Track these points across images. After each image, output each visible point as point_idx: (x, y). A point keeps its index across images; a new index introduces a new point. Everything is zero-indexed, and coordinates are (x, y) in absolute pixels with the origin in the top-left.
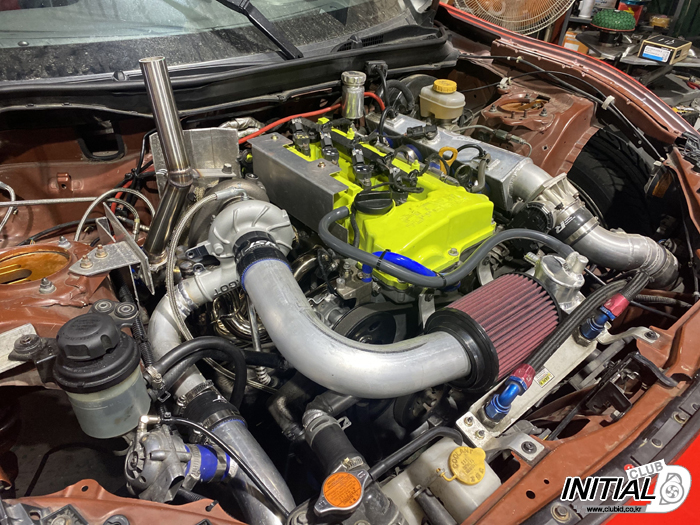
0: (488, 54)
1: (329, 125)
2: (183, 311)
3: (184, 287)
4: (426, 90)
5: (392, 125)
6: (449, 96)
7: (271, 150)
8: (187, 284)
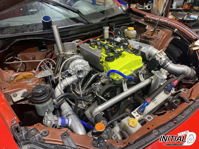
0: (143, 20)
1: (99, 41)
2: (63, 88)
3: (63, 81)
4: (126, 30)
5: (117, 40)
6: (132, 31)
7: (84, 47)
8: (64, 81)
